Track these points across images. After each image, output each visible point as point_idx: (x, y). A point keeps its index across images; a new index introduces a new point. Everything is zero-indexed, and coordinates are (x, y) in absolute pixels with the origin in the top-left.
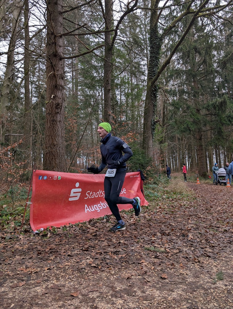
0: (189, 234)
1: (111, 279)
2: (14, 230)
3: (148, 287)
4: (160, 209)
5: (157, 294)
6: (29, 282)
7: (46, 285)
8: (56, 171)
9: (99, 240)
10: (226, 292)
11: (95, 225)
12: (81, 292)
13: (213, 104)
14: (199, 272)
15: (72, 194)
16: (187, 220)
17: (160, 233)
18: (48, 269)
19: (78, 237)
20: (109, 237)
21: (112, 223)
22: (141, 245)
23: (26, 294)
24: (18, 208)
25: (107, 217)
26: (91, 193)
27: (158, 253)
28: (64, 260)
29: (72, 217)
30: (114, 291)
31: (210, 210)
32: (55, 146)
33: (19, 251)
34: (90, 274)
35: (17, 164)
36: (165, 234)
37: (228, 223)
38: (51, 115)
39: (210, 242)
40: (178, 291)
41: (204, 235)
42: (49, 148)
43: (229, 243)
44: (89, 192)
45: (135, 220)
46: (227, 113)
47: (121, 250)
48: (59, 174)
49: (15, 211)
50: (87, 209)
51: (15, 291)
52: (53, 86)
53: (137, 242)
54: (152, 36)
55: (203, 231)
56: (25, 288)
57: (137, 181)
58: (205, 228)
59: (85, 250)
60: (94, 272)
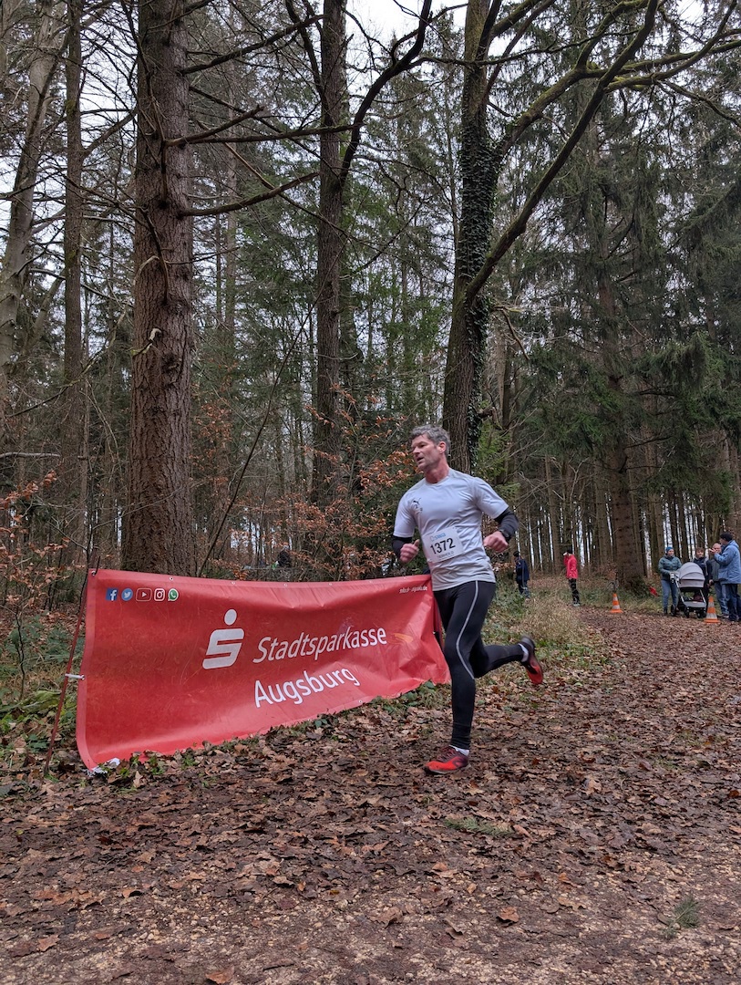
0: (588, 777)
1: (338, 926)
2: (24, 766)
3: (455, 952)
4: (497, 696)
5: (487, 975)
6: (72, 936)
7: (126, 948)
8: (163, 573)
9: (300, 798)
10: (706, 966)
11: (288, 746)
12: (238, 969)
13: (660, 361)
14: (619, 899)
15: (213, 648)
16: (582, 730)
17: (496, 772)
18: (132, 895)
19: (230, 788)
20: (331, 786)
21: (340, 740)
22: (434, 814)
23: (61, 976)
24: (40, 692)
25: (326, 722)
26: (274, 644)
27: (489, 840)
28: (185, 864)
29: (213, 722)
30: (345, 965)
31: (655, 697)
32: (159, 491)
33: (40, 836)
34: (268, 911)
35: (38, 551)
36: (510, 776)
37: (711, 739)
38: (148, 393)
39: (656, 801)
40: (551, 964)
41: (635, 778)
42: (141, 498)
43: (714, 804)
44: (269, 639)
45: (415, 731)
46: (705, 387)
47: (369, 829)
48: (172, 583)
49: (28, 703)
50: (260, 694)
51: (25, 969)
52: (156, 300)
53: (422, 802)
54: (468, 147)
55: (632, 767)
56: (57, 956)
57: (422, 603)
58: (640, 754)
59: (253, 831)
60: (281, 901)
